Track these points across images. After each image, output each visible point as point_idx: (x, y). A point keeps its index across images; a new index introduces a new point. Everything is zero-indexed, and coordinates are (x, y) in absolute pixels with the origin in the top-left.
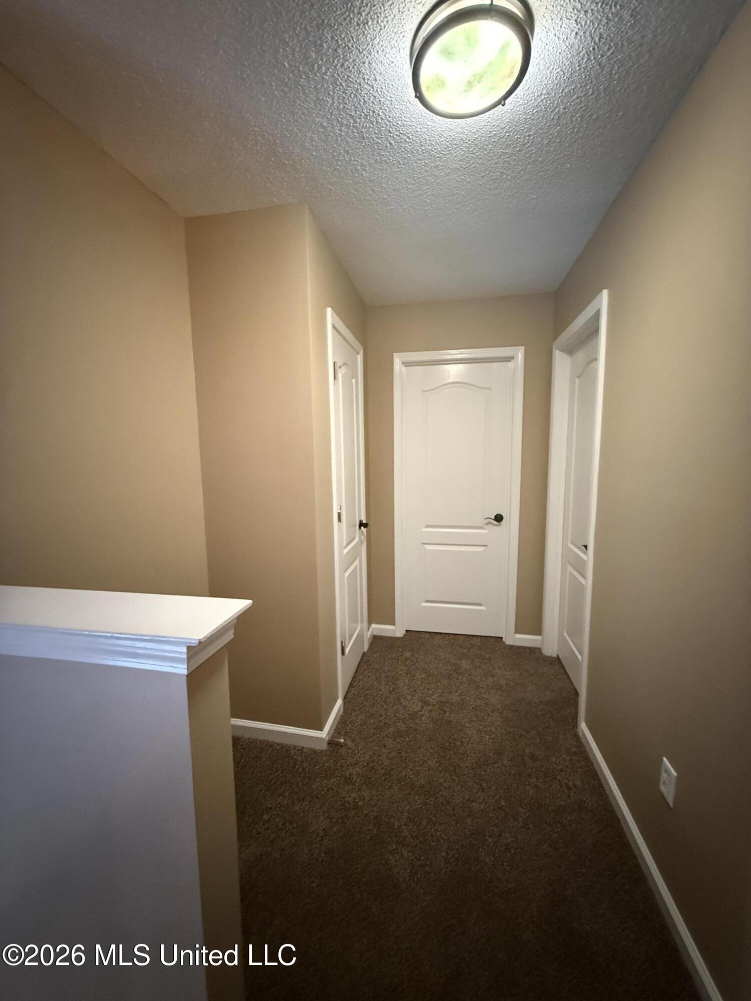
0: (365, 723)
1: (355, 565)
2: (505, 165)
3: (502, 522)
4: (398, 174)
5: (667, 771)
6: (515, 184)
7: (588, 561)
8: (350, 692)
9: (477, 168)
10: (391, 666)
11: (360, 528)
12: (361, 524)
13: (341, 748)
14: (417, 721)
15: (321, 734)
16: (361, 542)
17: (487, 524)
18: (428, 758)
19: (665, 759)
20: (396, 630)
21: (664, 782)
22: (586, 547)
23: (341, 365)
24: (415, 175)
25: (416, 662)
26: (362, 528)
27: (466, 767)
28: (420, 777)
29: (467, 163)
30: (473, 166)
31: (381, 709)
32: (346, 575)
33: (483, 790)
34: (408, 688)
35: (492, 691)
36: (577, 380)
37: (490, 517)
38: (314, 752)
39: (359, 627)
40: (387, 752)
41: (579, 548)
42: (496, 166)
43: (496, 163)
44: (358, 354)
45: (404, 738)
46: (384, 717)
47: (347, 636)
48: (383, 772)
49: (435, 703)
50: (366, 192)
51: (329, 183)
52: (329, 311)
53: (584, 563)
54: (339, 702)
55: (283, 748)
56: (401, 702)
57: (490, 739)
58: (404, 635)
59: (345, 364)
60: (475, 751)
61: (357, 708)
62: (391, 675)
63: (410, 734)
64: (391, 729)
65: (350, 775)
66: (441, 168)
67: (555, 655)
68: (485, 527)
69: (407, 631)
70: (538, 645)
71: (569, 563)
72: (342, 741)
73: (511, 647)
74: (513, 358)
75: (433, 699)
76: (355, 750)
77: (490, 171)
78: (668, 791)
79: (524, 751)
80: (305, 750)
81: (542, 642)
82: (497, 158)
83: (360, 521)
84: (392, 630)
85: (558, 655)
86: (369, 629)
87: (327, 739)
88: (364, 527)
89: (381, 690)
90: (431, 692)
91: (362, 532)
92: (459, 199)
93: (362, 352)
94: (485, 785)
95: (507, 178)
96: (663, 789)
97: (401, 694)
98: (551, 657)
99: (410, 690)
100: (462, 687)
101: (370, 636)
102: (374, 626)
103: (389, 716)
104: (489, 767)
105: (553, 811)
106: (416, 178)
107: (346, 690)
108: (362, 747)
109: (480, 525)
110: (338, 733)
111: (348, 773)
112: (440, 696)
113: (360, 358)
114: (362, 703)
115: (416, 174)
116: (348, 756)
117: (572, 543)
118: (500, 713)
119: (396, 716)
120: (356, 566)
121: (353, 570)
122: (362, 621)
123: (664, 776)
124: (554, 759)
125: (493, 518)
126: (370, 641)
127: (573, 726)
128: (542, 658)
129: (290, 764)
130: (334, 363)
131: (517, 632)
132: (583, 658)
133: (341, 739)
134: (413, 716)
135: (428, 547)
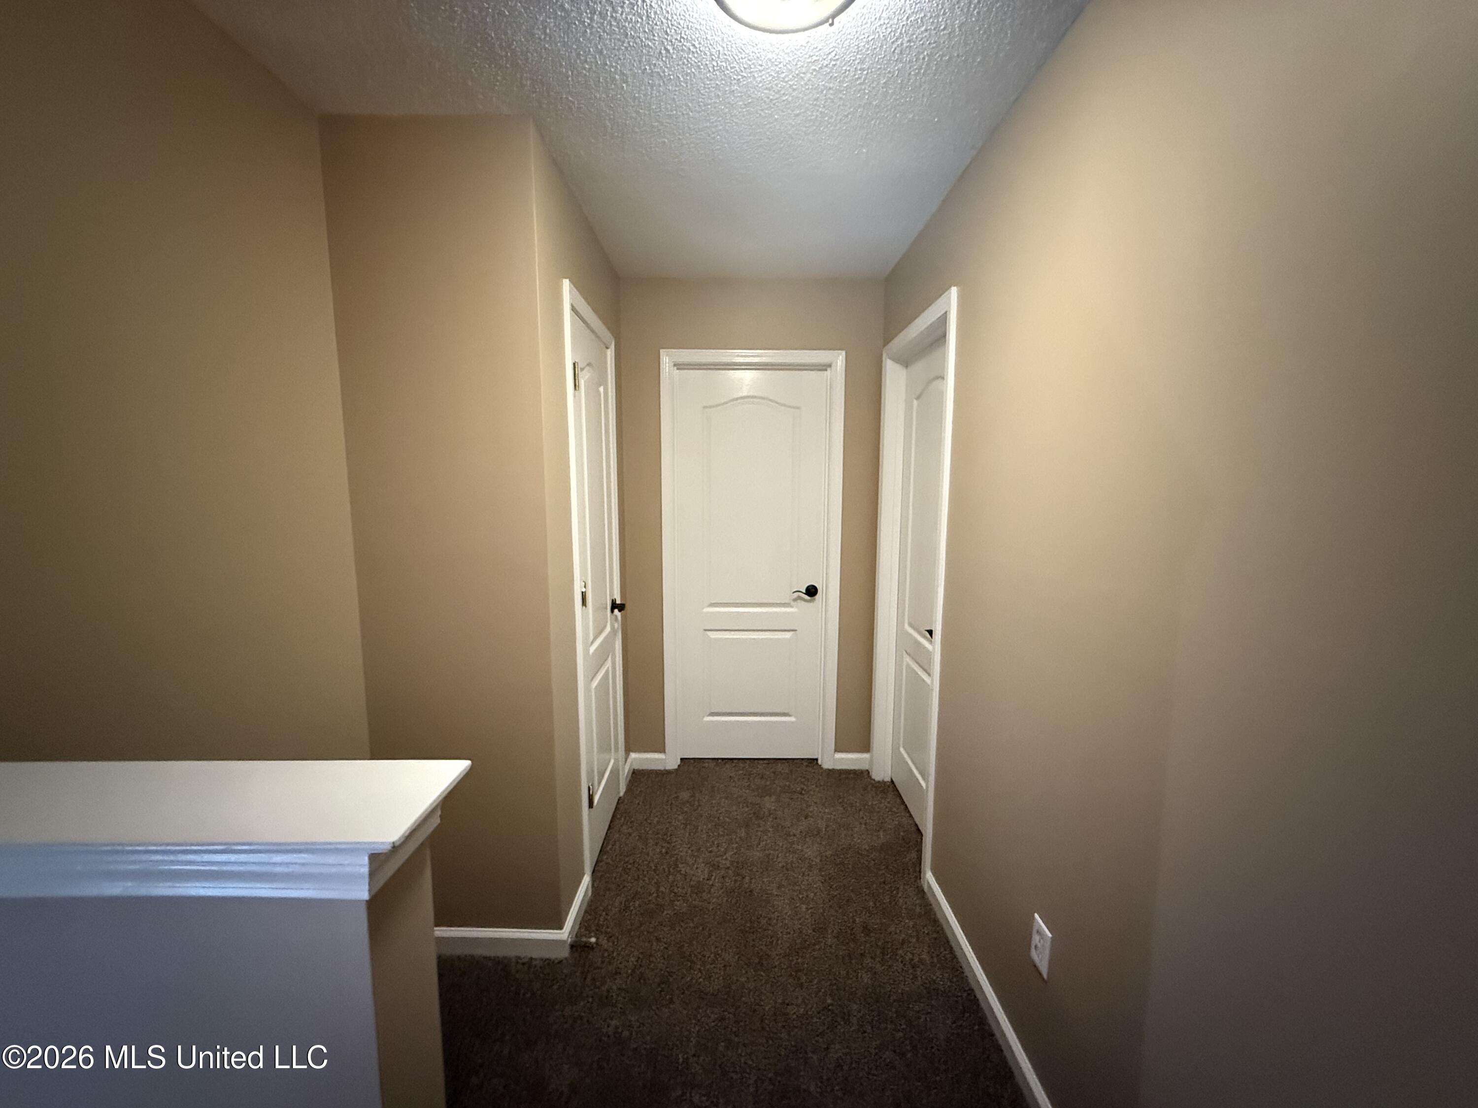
0: (627, 908)
1: (606, 668)
2: (827, 103)
3: (817, 597)
4: (675, 95)
5: (1039, 932)
6: (840, 130)
7: (934, 652)
8: (601, 861)
9: (790, 102)
10: (662, 814)
11: (612, 611)
12: (614, 606)
13: (591, 953)
14: (705, 896)
15: (560, 933)
16: (614, 631)
17: (795, 600)
18: (722, 950)
19: (1036, 916)
20: (668, 760)
21: (1036, 947)
22: (930, 632)
23: (582, 367)
24: (700, 100)
25: (700, 805)
26: (616, 611)
27: (777, 955)
28: (712, 979)
29: (776, 93)
30: (784, 98)
31: (651, 882)
32: (595, 684)
33: (801, 986)
34: (689, 846)
35: (807, 840)
36: (915, 402)
37: (801, 590)
38: (549, 963)
39: (612, 761)
40: (662, 948)
41: (920, 633)
42: (815, 102)
43: (816, 99)
44: (607, 348)
45: (687, 923)
46: (655, 895)
47: (596, 778)
48: (657, 980)
49: (728, 865)
50: (627, 113)
51: (569, 93)
52: (566, 284)
53: (929, 655)
54: (586, 880)
55: (499, 963)
56: (679, 869)
57: (807, 909)
58: (679, 766)
59: (589, 365)
60: (789, 930)
61: (613, 887)
62: (662, 829)
63: (695, 916)
64: (665, 912)
65: (608, 991)
66: (739, 95)
67: (888, 779)
68: (792, 603)
69: (682, 759)
70: (864, 766)
71: (906, 652)
72: (593, 940)
73: (831, 772)
74: (830, 366)
75: (726, 859)
76: (613, 952)
77: (807, 109)
78: (1041, 957)
79: (854, 921)
80: (534, 963)
81: (871, 761)
82: (817, 93)
83: (613, 600)
84: (662, 759)
85: (892, 779)
86: (626, 762)
87: (570, 940)
88: (620, 611)
89: (648, 854)
90: (723, 850)
91: (616, 616)
92: (762, 141)
93: (613, 346)
94: (804, 978)
95: (830, 121)
96: (1034, 954)
97: (679, 857)
98: (884, 782)
99: (691, 849)
100: (765, 837)
101: (629, 771)
102: (633, 755)
103: (662, 892)
104: (809, 951)
105: (895, 1001)
106: (701, 104)
107: (595, 859)
108: (624, 946)
109: (787, 601)
110: (586, 929)
111: (604, 988)
112: (735, 854)
113: (610, 354)
114: (621, 876)
115: (703, 99)
116: (603, 962)
117: (911, 625)
118: (820, 870)
119: (672, 891)
120: (608, 668)
121: (603, 677)
122: (617, 750)
123: (1036, 938)
124: (892, 929)
125: (804, 591)
126: (628, 779)
127: (916, 877)
128: (872, 783)
129: (512, 989)
130: (574, 364)
131: (837, 750)
132: (928, 785)
133: (590, 937)
134: (698, 889)
135: (713, 635)
